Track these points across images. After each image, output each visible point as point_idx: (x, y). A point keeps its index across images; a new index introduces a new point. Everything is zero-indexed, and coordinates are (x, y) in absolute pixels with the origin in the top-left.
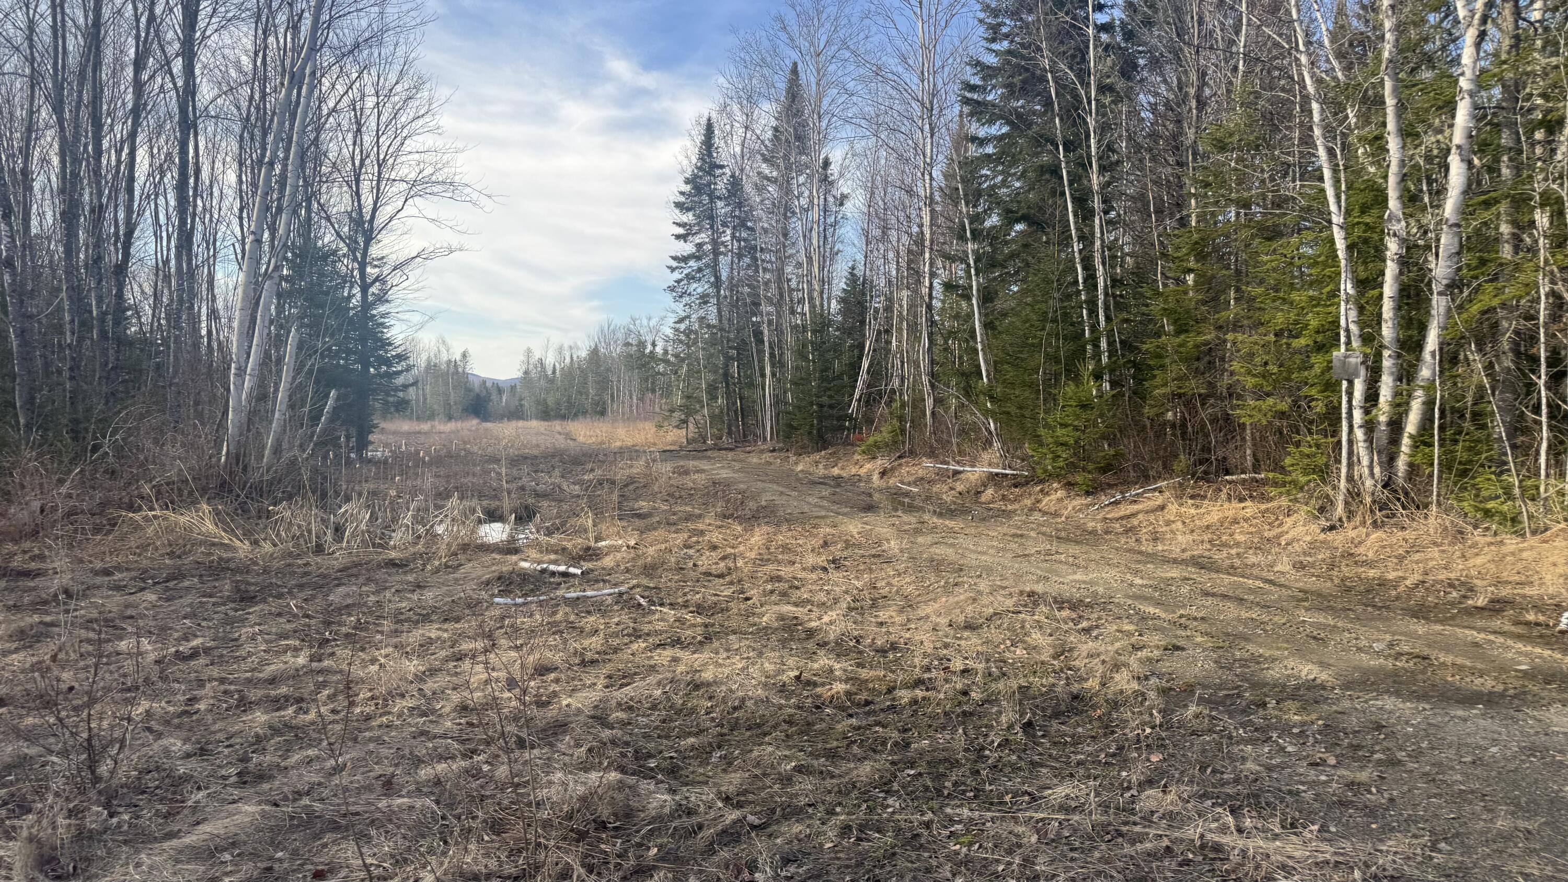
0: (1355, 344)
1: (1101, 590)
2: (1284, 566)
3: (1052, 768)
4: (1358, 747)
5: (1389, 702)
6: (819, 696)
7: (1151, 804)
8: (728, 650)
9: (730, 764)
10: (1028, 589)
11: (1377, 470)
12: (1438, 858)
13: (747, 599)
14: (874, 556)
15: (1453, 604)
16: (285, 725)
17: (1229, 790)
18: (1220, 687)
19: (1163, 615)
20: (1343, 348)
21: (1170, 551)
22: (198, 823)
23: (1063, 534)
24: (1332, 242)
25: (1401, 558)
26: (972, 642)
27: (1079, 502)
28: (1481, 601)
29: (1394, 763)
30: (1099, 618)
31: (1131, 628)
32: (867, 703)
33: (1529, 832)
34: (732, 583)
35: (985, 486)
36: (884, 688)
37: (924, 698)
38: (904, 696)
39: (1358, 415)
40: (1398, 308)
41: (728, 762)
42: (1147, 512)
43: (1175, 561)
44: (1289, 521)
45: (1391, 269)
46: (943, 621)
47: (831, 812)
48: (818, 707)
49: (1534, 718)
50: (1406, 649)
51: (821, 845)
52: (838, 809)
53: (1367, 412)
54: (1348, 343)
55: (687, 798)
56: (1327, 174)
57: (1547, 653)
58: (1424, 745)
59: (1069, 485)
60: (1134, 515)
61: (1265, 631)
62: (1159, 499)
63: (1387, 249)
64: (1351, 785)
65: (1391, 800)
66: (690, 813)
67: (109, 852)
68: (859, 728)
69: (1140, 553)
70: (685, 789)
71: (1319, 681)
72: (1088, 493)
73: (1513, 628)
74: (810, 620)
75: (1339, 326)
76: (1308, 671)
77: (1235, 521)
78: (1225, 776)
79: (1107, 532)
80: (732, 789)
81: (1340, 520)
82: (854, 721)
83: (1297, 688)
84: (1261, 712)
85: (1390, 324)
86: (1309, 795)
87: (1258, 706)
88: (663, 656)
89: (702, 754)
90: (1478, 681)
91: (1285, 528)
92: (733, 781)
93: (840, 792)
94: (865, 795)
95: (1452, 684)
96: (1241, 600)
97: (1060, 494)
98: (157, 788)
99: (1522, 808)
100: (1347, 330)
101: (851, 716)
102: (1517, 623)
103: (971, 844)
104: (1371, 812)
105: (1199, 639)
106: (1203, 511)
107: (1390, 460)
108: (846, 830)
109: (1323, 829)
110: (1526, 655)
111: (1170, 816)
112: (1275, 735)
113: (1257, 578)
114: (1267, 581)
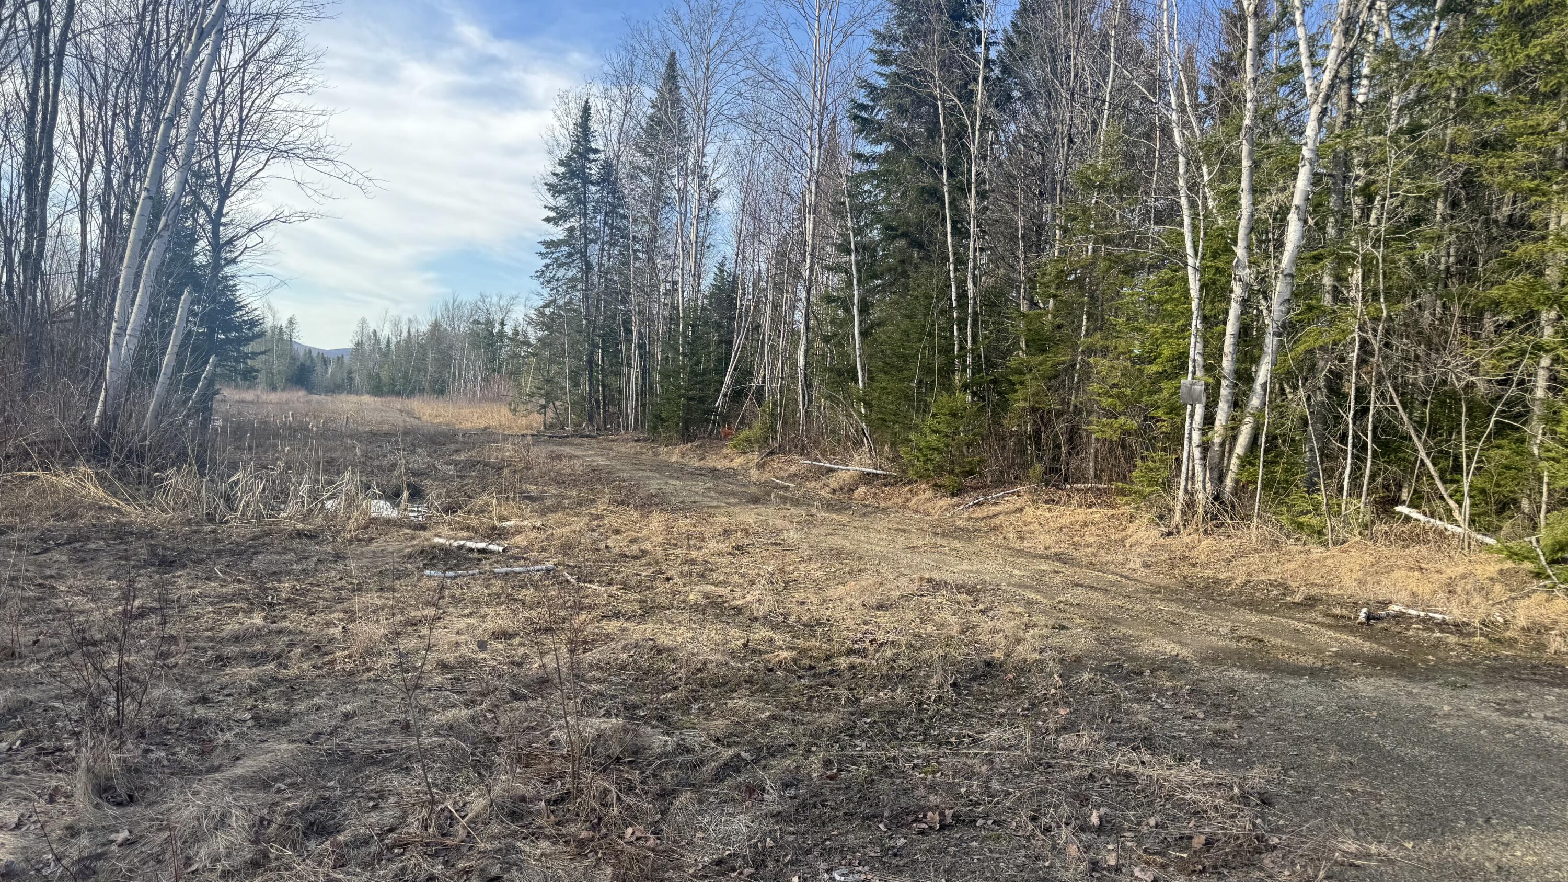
0: (1199, 374)
1: (987, 578)
2: (1135, 563)
3: (981, 718)
4: (1218, 706)
5: (1238, 674)
6: (769, 661)
7: (1070, 745)
8: (671, 622)
9: (709, 714)
10: (927, 576)
11: (1208, 485)
12: (1290, 781)
13: (668, 579)
14: (775, 544)
15: (1276, 600)
16: (272, 678)
17: (1127, 734)
18: (1103, 659)
19: (1045, 601)
20: (1190, 375)
21: (1036, 548)
22: (238, 759)
23: (939, 530)
24: (1186, 281)
25: (1228, 562)
26: (886, 619)
27: (947, 501)
28: (1298, 598)
29: (1248, 717)
30: (993, 602)
31: (1022, 610)
32: (811, 668)
33: (1351, 763)
34: (649, 564)
35: (857, 484)
36: (822, 656)
37: (861, 664)
38: (843, 662)
39: (1196, 436)
40: (1237, 344)
41: (707, 713)
42: (1007, 513)
43: (1041, 556)
44: (1132, 527)
45: (1234, 310)
46: (857, 603)
47: (809, 751)
48: (770, 670)
49: (1346, 686)
50: (1245, 633)
51: (810, 775)
52: (814, 749)
53: (1204, 433)
54: (1194, 373)
55: (683, 739)
56: (1187, 221)
57: (1352, 639)
58: (1268, 704)
59: (937, 487)
60: (994, 516)
61: (1131, 616)
62: (1017, 502)
63: (1231, 291)
64: (1218, 732)
65: (1250, 743)
66: (689, 751)
67: (161, 782)
68: (811, 687)
69: (1010, 548)
70: (678, 733)
71: (1180, 657)
72: (953, 495)
73: (1324, 620)
74: (734, 599)
75: (1188, 357)
76: (1171, 648)
77: (1085, 525)
78: (1123, 725)
79: (976, 530)
80: (718, 732)
81: (1177, 527)
82: (805, 681)
83: (1164, 661)
84: (1139, 679)
85: (1230, 358)
86: (1188, 739)
87: (1136, 674)
88: (613, 626)
89: (684, 706)
90: (1302, 659)
91: (1129, 532)
92: (719, 725)
93: (811, 735)
94: (834, 738)
95: (1283, 661)
96: (1106, 591)
97: (929, 494)
98: (178, 729)
99: (1344, 748)
100: (1194, 361)
101: (800, 677)
102: (1327, 615)
103: (934, 772)
104: (1236, 750)
105: (1078, 621)
106: (1055, 514)
107: (1221, 478)
108: (827, 763)
109: (1204, 762)
110: (1336, 640)
111: (1086, 753)
112: (1154, 696)
113: (1113, 573)
114: (1121, 576)
